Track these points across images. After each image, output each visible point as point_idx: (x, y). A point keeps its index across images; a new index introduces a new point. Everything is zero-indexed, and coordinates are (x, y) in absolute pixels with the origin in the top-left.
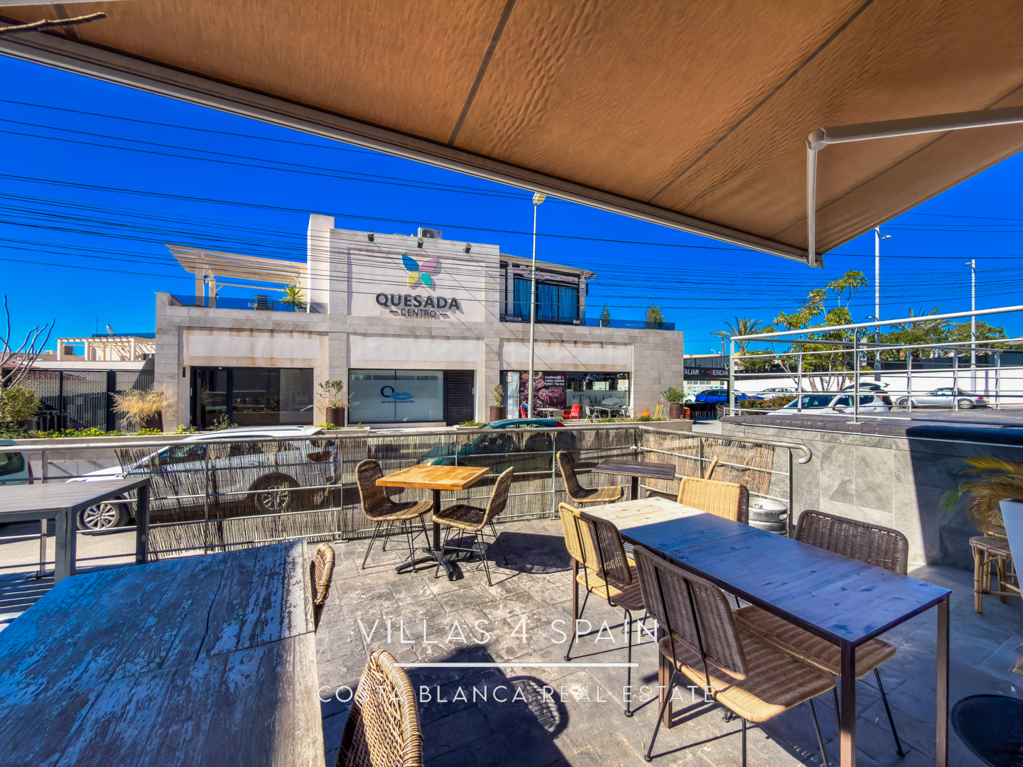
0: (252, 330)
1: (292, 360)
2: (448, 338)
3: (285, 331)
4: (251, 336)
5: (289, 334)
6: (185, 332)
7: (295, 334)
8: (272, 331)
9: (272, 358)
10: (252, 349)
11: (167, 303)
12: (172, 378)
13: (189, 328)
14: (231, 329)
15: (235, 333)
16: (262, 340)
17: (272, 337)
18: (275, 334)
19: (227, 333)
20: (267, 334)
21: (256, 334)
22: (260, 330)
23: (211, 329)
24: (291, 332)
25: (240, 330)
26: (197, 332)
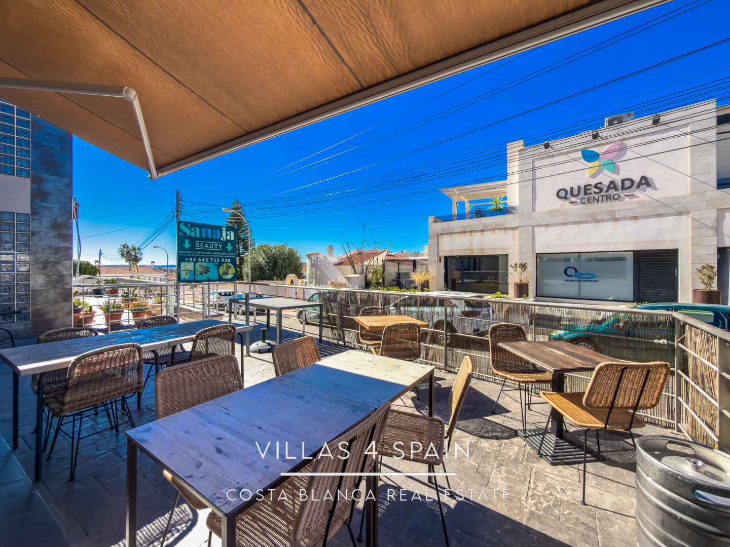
0: (471, 232)
1: (494, 249)
2: (636, 218)
3: (490, 230)
4: (471, 235)
5: (492, 232)
6: (440, 237)
7: (496, 231)
8: (482, 231)
9: (482, 249)
10: (472, 244)
11: (432, 222)
12: (435, 263)
13: (442, 234)
14: (461, 233)
15: (462, 235)
16: (477, 237)
17: (482, 234)
18: (484, 233)
19: (459, 235)
20: (479, 233)
21: (473, 234)
22: (476, 231)
23: (451, 233)
24: (494, 230)
25: (465, 232)
26: (445, 236)
